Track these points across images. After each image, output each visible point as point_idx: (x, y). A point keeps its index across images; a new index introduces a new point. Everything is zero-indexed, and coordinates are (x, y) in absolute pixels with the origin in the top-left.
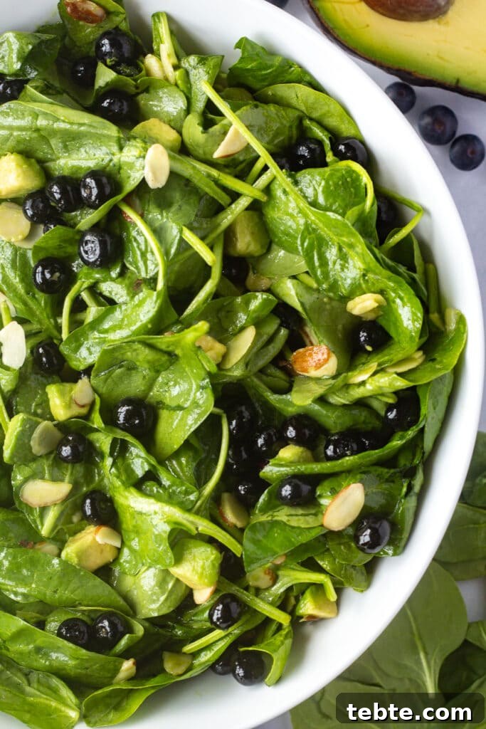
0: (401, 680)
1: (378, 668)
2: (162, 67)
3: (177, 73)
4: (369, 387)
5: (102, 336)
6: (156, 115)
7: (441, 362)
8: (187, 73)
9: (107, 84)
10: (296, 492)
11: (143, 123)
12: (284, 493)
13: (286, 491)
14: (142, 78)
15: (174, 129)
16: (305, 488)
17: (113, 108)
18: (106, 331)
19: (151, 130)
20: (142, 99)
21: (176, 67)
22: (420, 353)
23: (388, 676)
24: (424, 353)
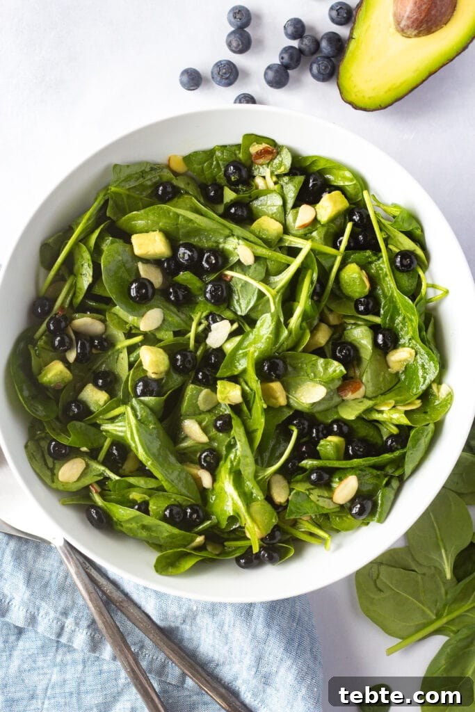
0: (430, 567)
1: (414, 559)
2: (266, 183)
3: (276, 187)
4: (385, 415)
5: (244, 351)
6: (265, 214)
7: (430, 416)
8: (282, 187)
9: (231, 201)
10: (320, 478)
11: (258, 220)
12: (312, 477)
13: (314, 477)
14: (254, 192)
15: (277, 221)
16: (326, 476)
17: (237, 213)
18: (246, 348)
19: (263, 224)
20: (256, 204)
21: (276, 183)
22: (419, 401)
23: (421, 565)
24: (422, 402)
